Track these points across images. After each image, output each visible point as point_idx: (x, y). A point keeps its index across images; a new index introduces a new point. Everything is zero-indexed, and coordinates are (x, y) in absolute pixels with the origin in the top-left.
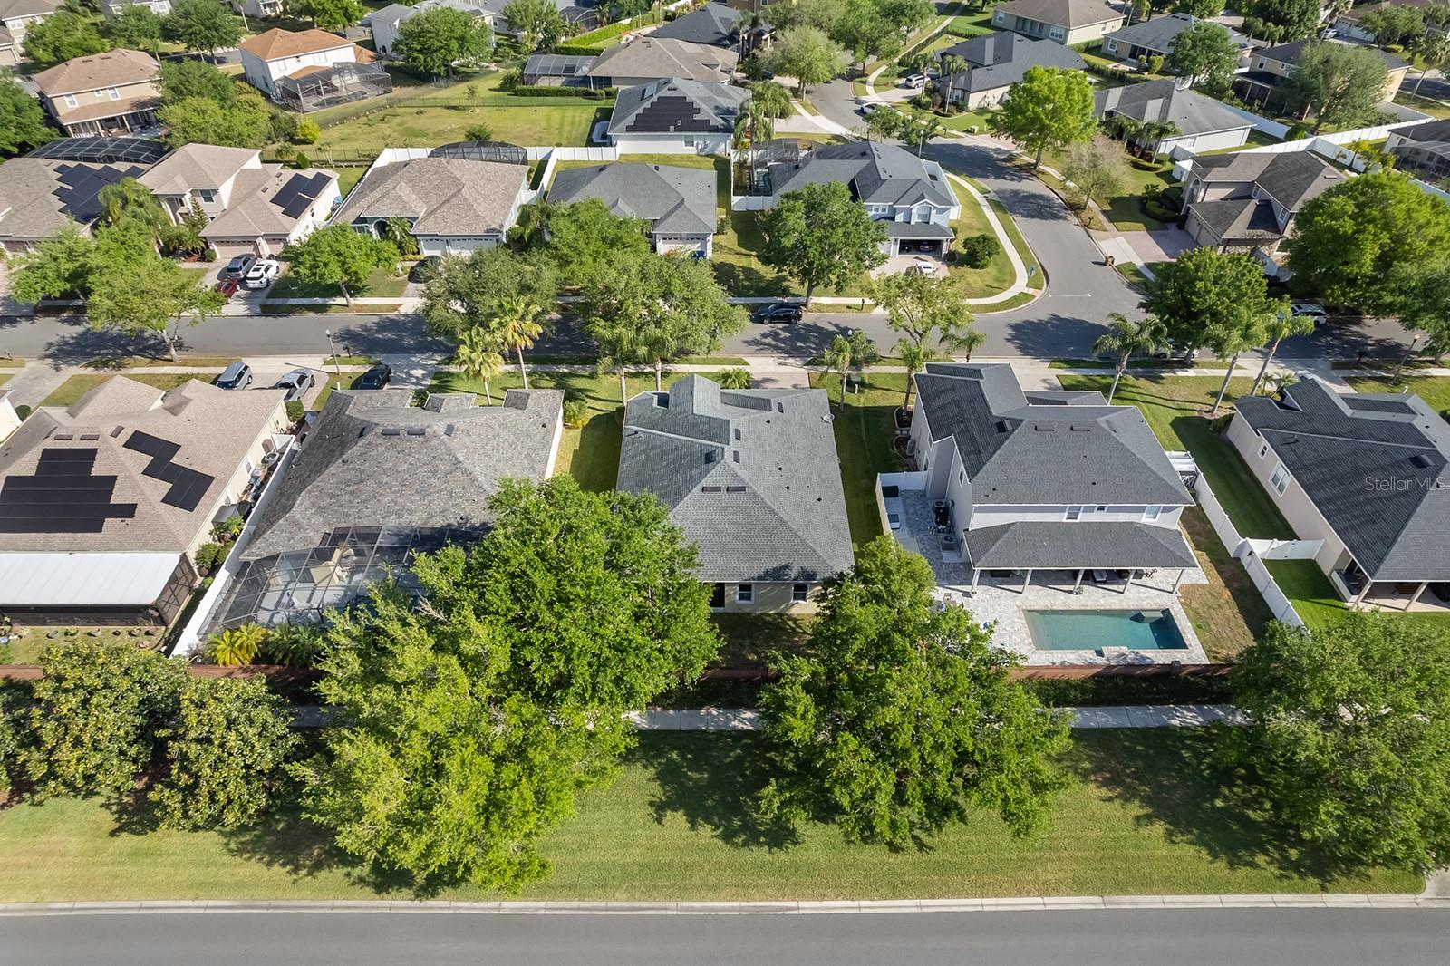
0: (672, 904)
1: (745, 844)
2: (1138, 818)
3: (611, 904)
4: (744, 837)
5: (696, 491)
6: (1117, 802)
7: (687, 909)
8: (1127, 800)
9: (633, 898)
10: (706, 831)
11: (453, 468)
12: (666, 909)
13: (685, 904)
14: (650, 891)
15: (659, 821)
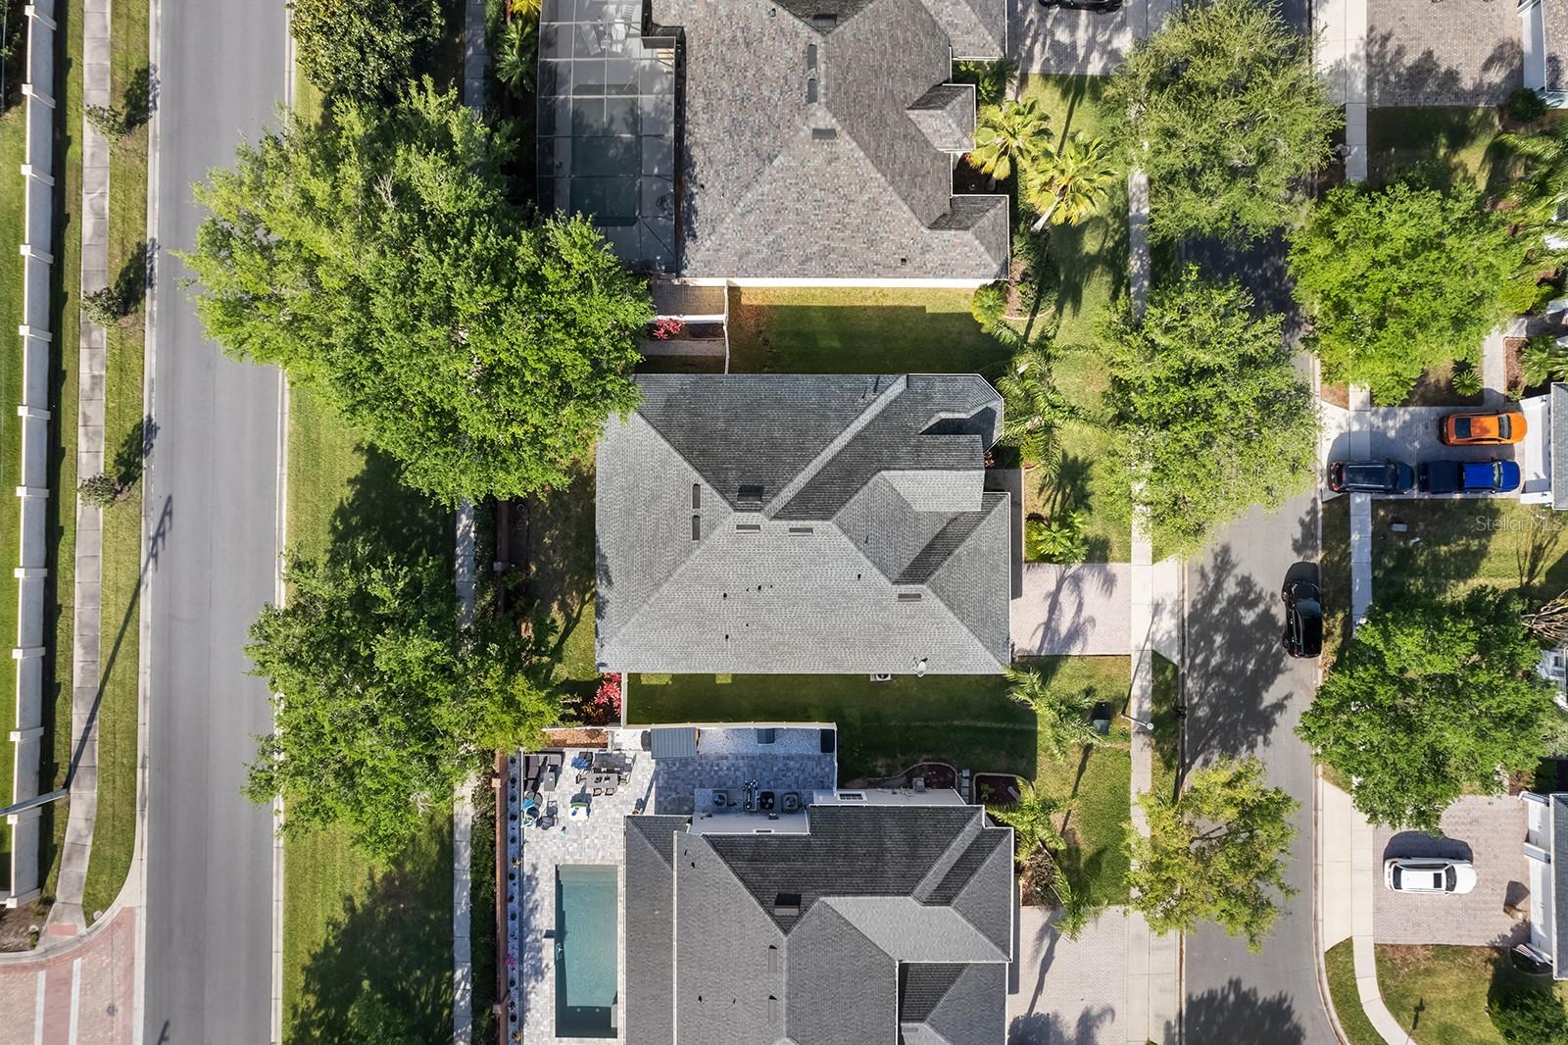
0: (285, 470)
1: (334, 529)
2: (350, 899)
3: (286, 417)
4: (341, 528)
5: (695, 476)
6: (368, 883)
7: (281, 483)
8: (370, 893)
9: (290, 435)
10: (347, 493)
11: (765, 155)
12: (282, 464)
13: (285, 481)
14: (295, 452)
15: (358, 448)
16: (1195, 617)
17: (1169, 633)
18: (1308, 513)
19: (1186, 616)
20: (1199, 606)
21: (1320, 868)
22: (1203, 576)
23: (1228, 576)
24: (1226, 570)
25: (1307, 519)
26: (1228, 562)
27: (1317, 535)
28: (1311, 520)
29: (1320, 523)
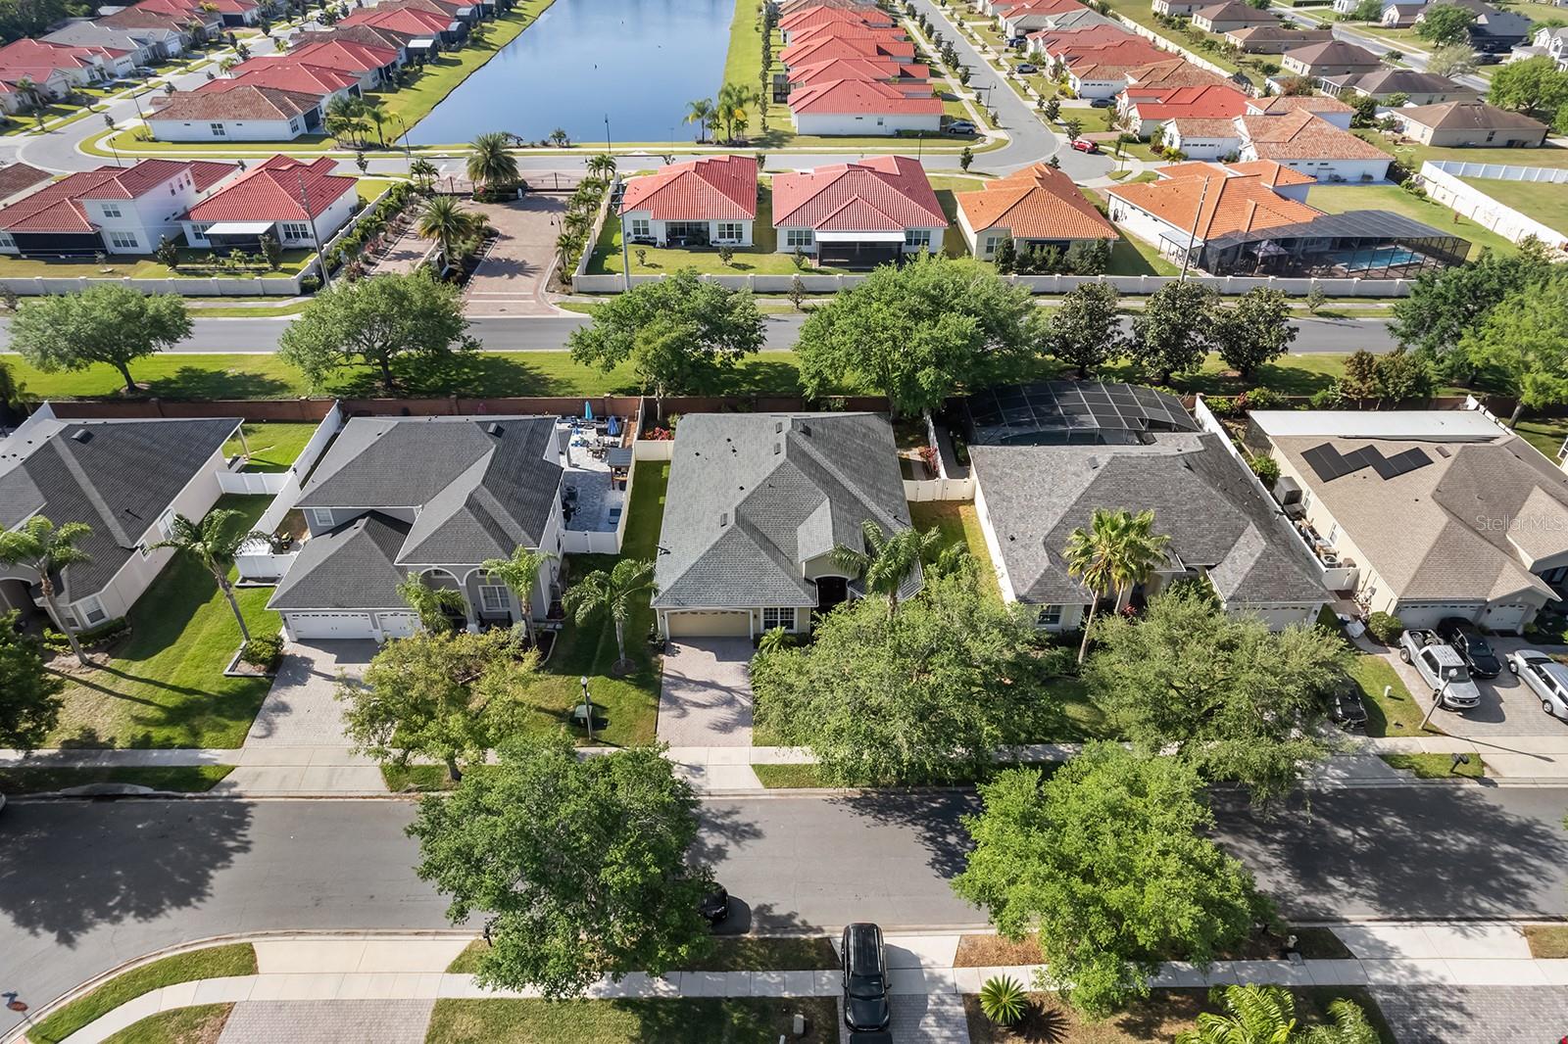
18: (804, 923)
21: (361, 937)
22: (728, 814)
23: (727, 837)
24: (734, 834)
25: (797, 921)
26: (743, 837)
27: (775, 933)
28: (796, 926)
29: (792, 936)
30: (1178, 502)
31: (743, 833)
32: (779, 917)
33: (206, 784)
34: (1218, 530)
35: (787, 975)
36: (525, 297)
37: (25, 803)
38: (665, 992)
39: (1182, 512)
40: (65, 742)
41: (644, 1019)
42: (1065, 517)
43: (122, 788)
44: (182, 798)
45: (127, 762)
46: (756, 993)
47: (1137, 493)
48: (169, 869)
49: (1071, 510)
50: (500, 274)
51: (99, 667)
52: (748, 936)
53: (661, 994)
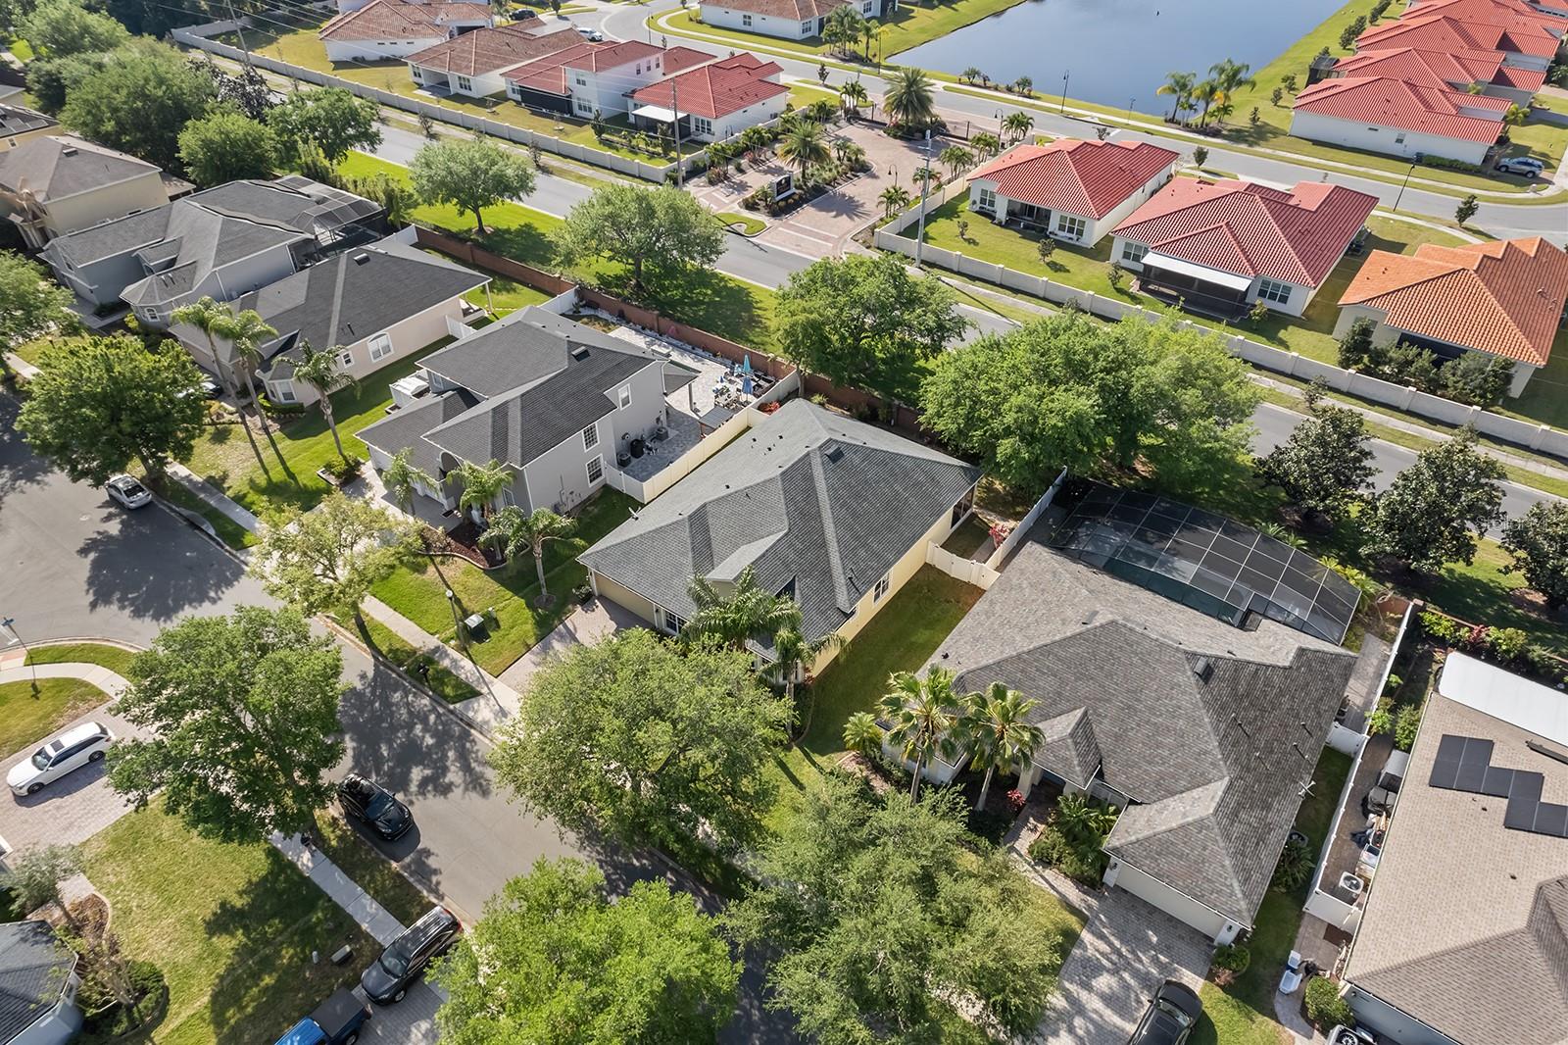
16: (465, 736)
17: (476, 712)
18: (438, 883)
19: (473, 731)
20: (468, 745)
22: (485, 763)
23: (464, 781)
24: (471, 782)
25: (434, 879)
26: (475, 788)
27: (411, 876)
28: (431, 882)
29: (419, 887)
30: (1151, 709)
31: (477, 784)
32: (428, 866)
33: (239, 546)
34: (1176, 766)
35: (382, 913)
36: (827, 239)
37: (161, 507)
38: (303, 864)
39: (1147, 722)
40: (211, 477)
41: (271, 873)
42: (1006, 660)
43: (203, 523)
44: (222, 547)
45: (222, 508)
46: (350, 910)
47: (1110, 675)
48: (172, 591)
49: (1019, 656)
50: (828, 210)
51: (268, 433)
52: (394, 865)
53: (299, 864)
